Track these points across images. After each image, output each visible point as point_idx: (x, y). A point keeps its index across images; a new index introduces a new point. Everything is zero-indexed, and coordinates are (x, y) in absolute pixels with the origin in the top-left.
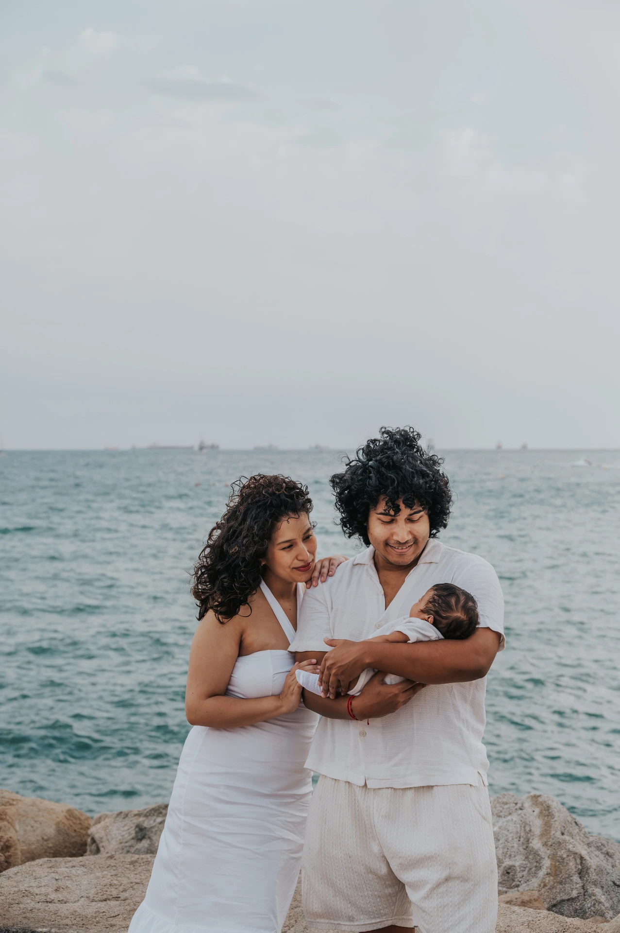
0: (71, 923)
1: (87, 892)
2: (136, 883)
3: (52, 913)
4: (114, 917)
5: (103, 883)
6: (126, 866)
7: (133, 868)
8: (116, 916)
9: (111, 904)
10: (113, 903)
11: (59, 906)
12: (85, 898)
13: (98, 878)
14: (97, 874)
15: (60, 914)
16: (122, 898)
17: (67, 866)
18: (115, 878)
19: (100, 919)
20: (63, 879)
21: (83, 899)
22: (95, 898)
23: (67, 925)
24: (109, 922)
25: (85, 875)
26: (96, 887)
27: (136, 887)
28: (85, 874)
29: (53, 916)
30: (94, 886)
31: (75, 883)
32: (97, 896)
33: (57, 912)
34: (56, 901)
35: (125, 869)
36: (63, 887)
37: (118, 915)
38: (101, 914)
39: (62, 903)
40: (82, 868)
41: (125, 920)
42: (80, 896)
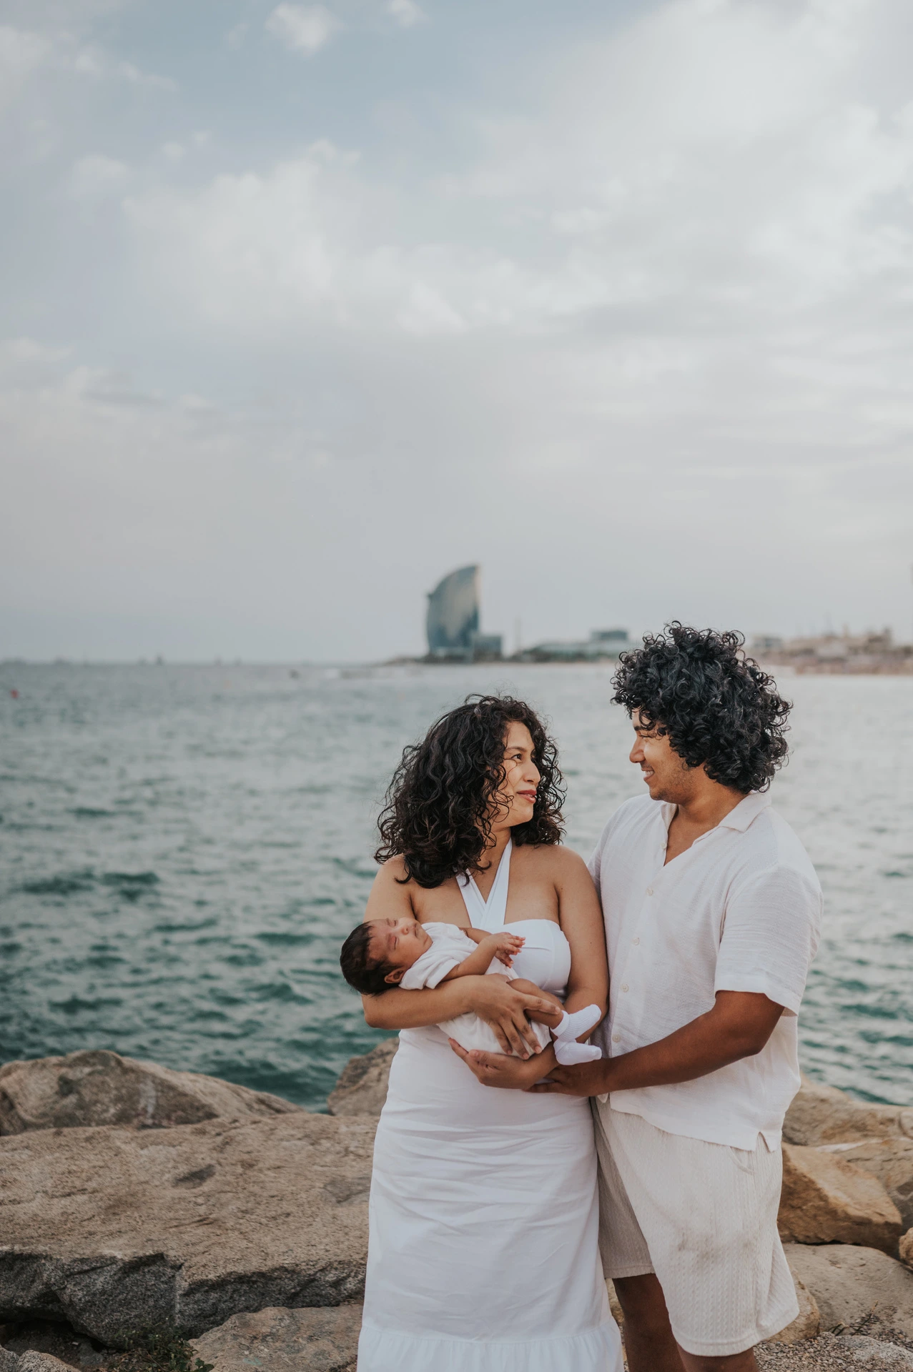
0: (36, 1235)
1: (42, 1184)
2: (101, 1167)
3: (6, 1221)
4: (88, 1219)
5: (59, 1170)
6: (81, 1144)
7: (90, 1147)
8: (91, 1218)
9: (78, 1200)
10: (80, 1198)
11: (13, 1208)
12: (42, 1194)
13: (51, 1164)
14: (47, 1157)
15: (18, 1221)
16: (90, 1190)
17: (6, 1149)
18: (72, 1162)
19: (72, 1224)
20: (7, 1168)
21: (39, 1195)
22: (55, 1193)
23: (32, 1238)
24: (86, 1229)
25: (33, 1160)
26: (52, 1178)
27: (101, 1172)
28: (32, 1158)
29: (9, 1225)
30: (48, 1176)
31: (24, 1173)
32: (56, 1189)
33: (11, 1218)
34: (6, 1201)
35: (81, 1149)
36: (10, 1180)
37: (94, 1216)
38: (71, 1217)
39: (14, 1204)
40: (27, 1151)
41: (104, 1223)
42: (35, 1191)
